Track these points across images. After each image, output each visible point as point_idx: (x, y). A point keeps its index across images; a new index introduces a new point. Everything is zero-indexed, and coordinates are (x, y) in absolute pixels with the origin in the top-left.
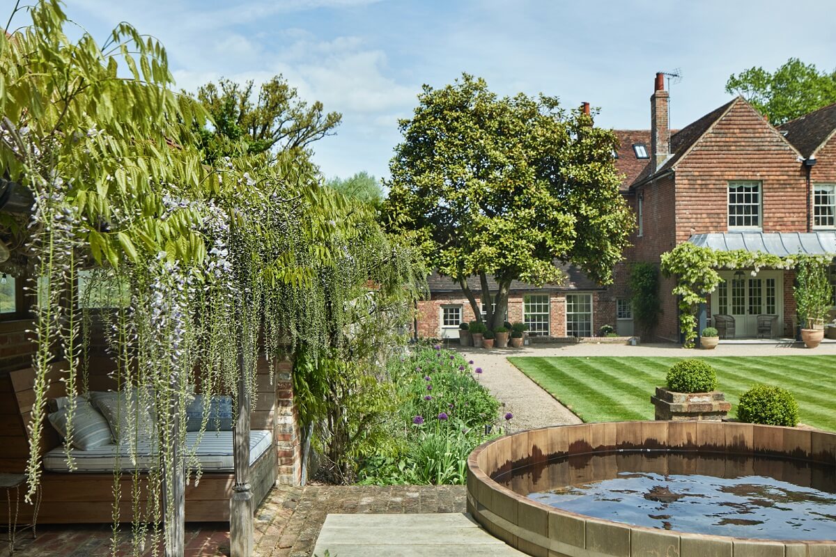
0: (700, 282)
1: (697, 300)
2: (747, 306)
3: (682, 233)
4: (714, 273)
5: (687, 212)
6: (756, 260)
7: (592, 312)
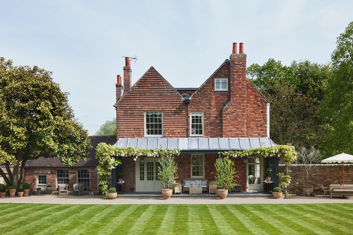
2: (155, 176)
5: (123, 127)
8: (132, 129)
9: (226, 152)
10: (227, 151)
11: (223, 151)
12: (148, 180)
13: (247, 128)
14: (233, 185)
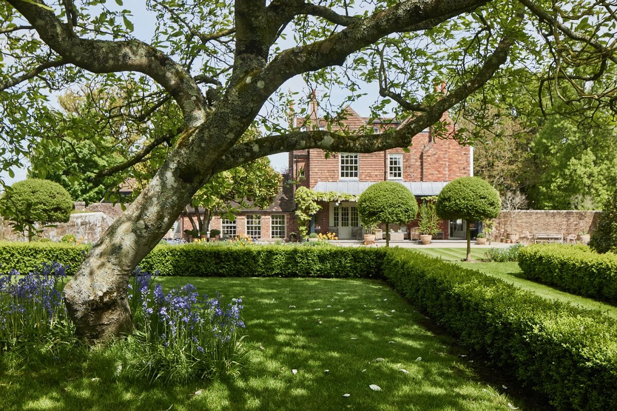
0: (308, 208)
1: (306, 218)
2: (350, 222)
3: (313, 181)
4: (315, 204)
5: (316, 169)
6: (339, 196)
7: (286, 225)
8: (326, 171)
9: (429, 197)
10: (431, 196)
11: (426, 196)
12: (342, 226)
13: (450, 170)
14: (436, 231)
